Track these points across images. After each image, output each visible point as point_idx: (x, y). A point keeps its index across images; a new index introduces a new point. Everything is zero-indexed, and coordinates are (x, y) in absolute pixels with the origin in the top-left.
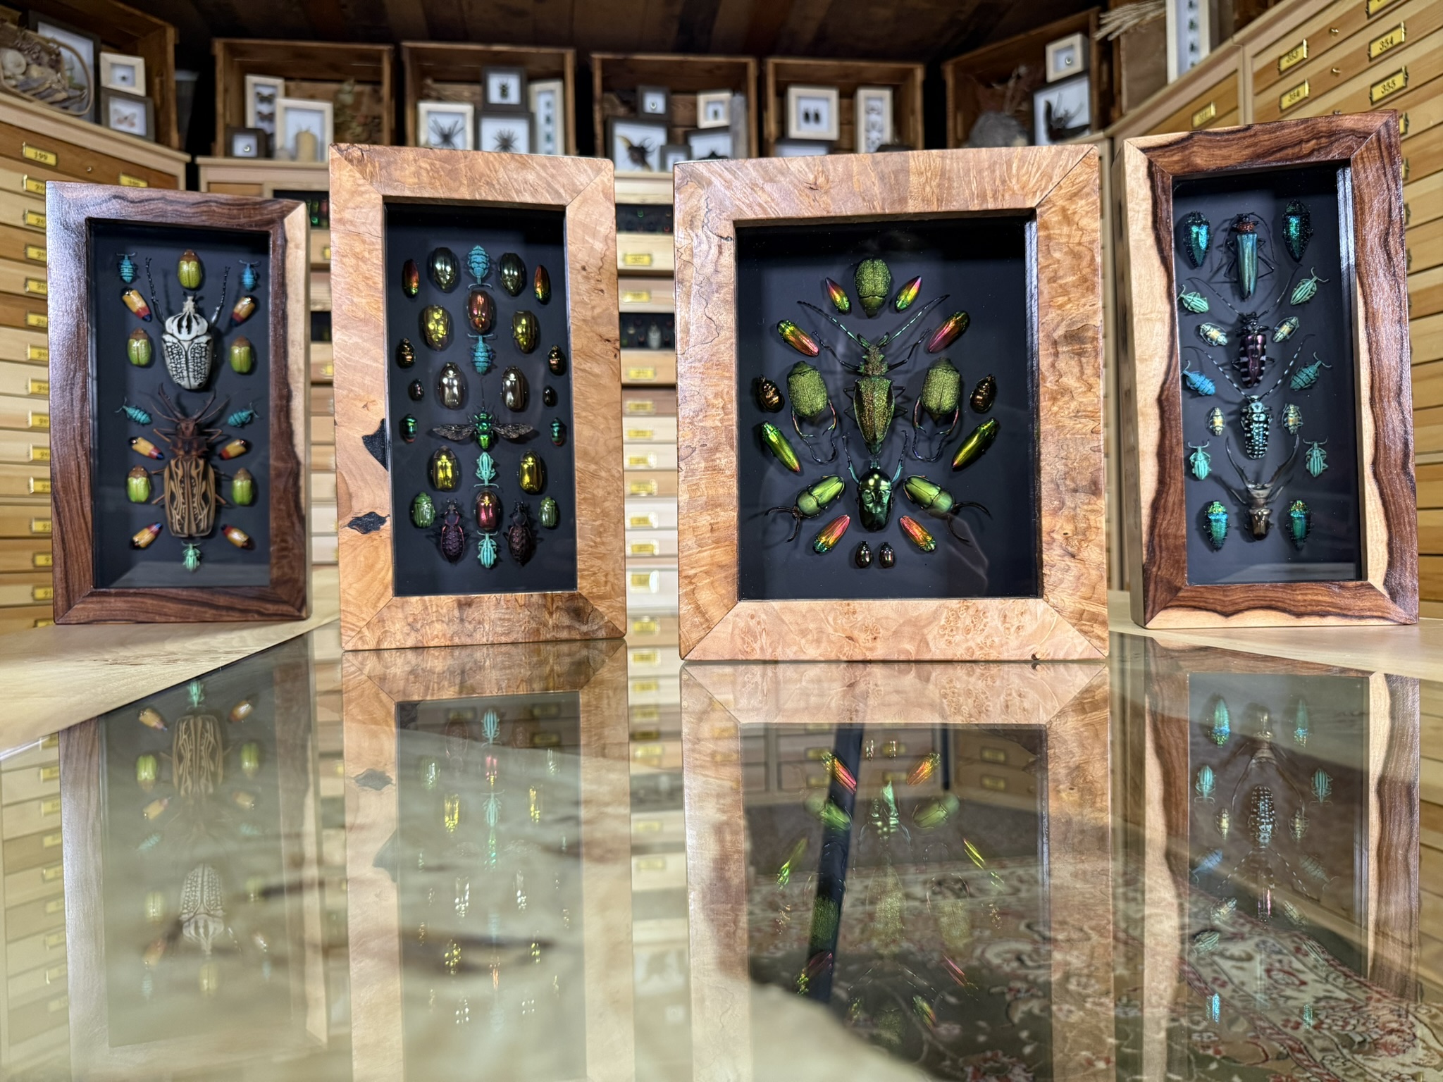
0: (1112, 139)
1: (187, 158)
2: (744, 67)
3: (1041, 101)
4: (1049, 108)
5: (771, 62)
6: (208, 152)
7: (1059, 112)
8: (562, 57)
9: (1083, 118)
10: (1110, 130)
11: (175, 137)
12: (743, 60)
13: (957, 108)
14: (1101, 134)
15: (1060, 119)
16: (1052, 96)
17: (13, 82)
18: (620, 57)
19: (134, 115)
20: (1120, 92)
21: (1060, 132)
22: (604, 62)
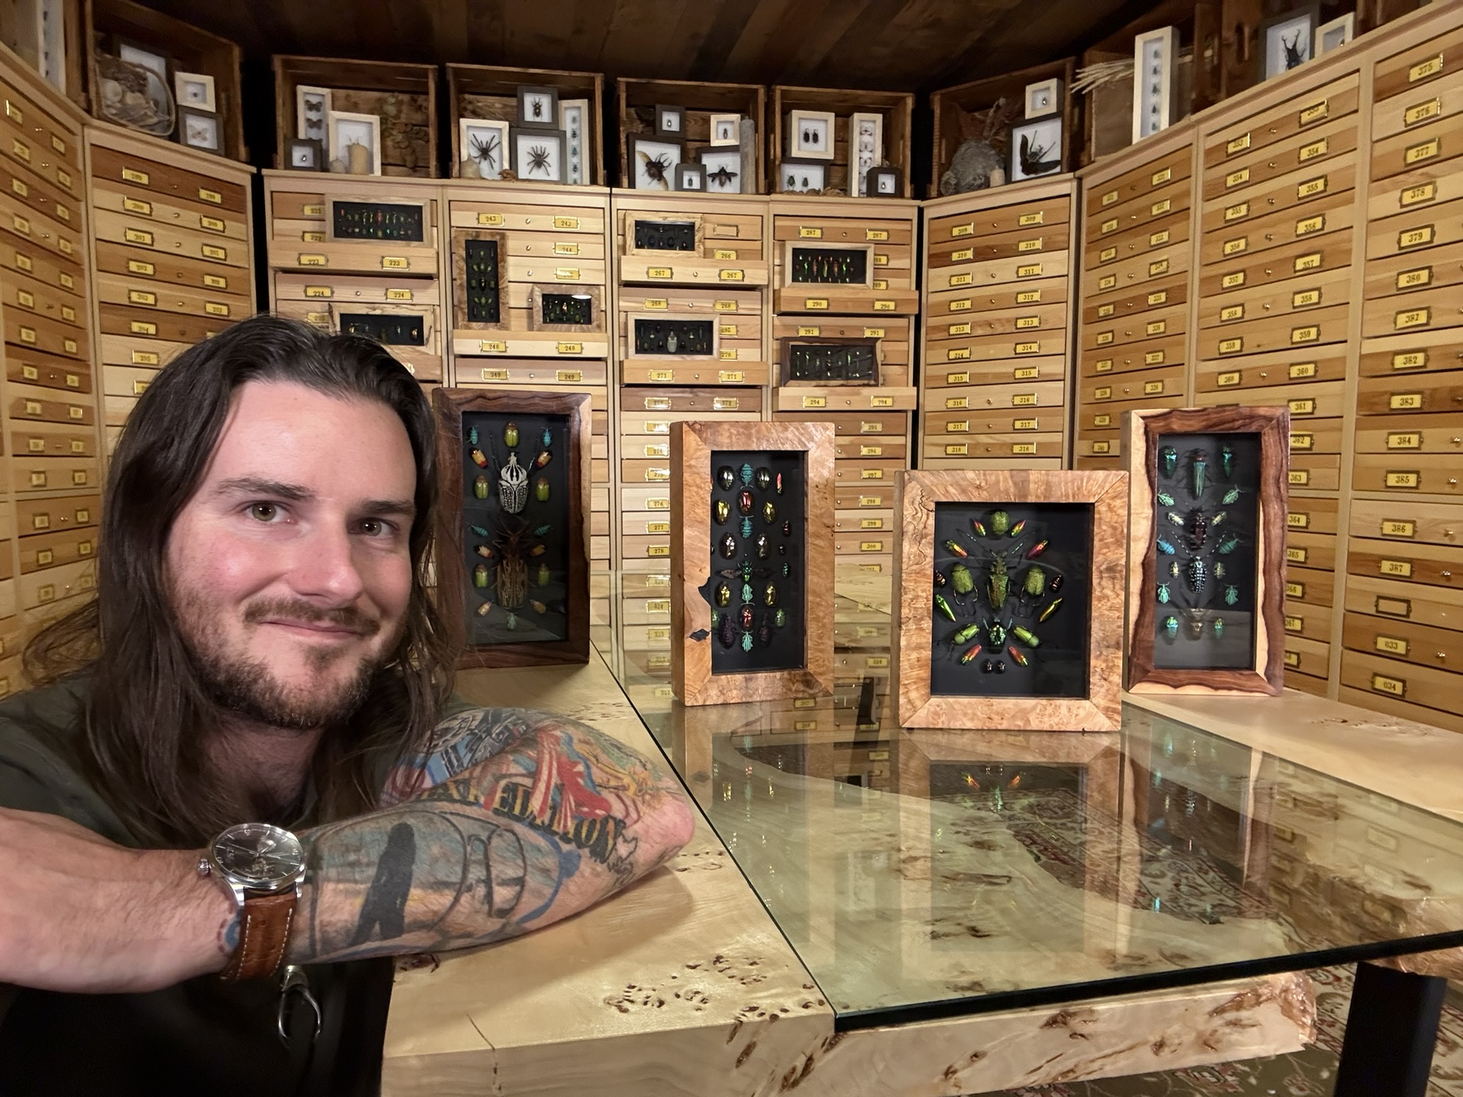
0: (1080, 180)
1: (254, 170)
2: (756, 91)
3: (1018, 135)
4: (1025, 142)
5: (779, 89)
6: (271, 166)
7: (1034, 146)
8: (592, 80)
9: (1055, 155)
10: (1079, 173)
11: (242, 150)
12: (755, 87)
13: (942, 135)
14: (1070, 175)
15: (1035, 154)
16: (1028, 132)
17: (114, 111)
18: (643, 81)
19: (205, 130)
20: (1090, 139)
21: (1033, 165)
22: (628, 84)
